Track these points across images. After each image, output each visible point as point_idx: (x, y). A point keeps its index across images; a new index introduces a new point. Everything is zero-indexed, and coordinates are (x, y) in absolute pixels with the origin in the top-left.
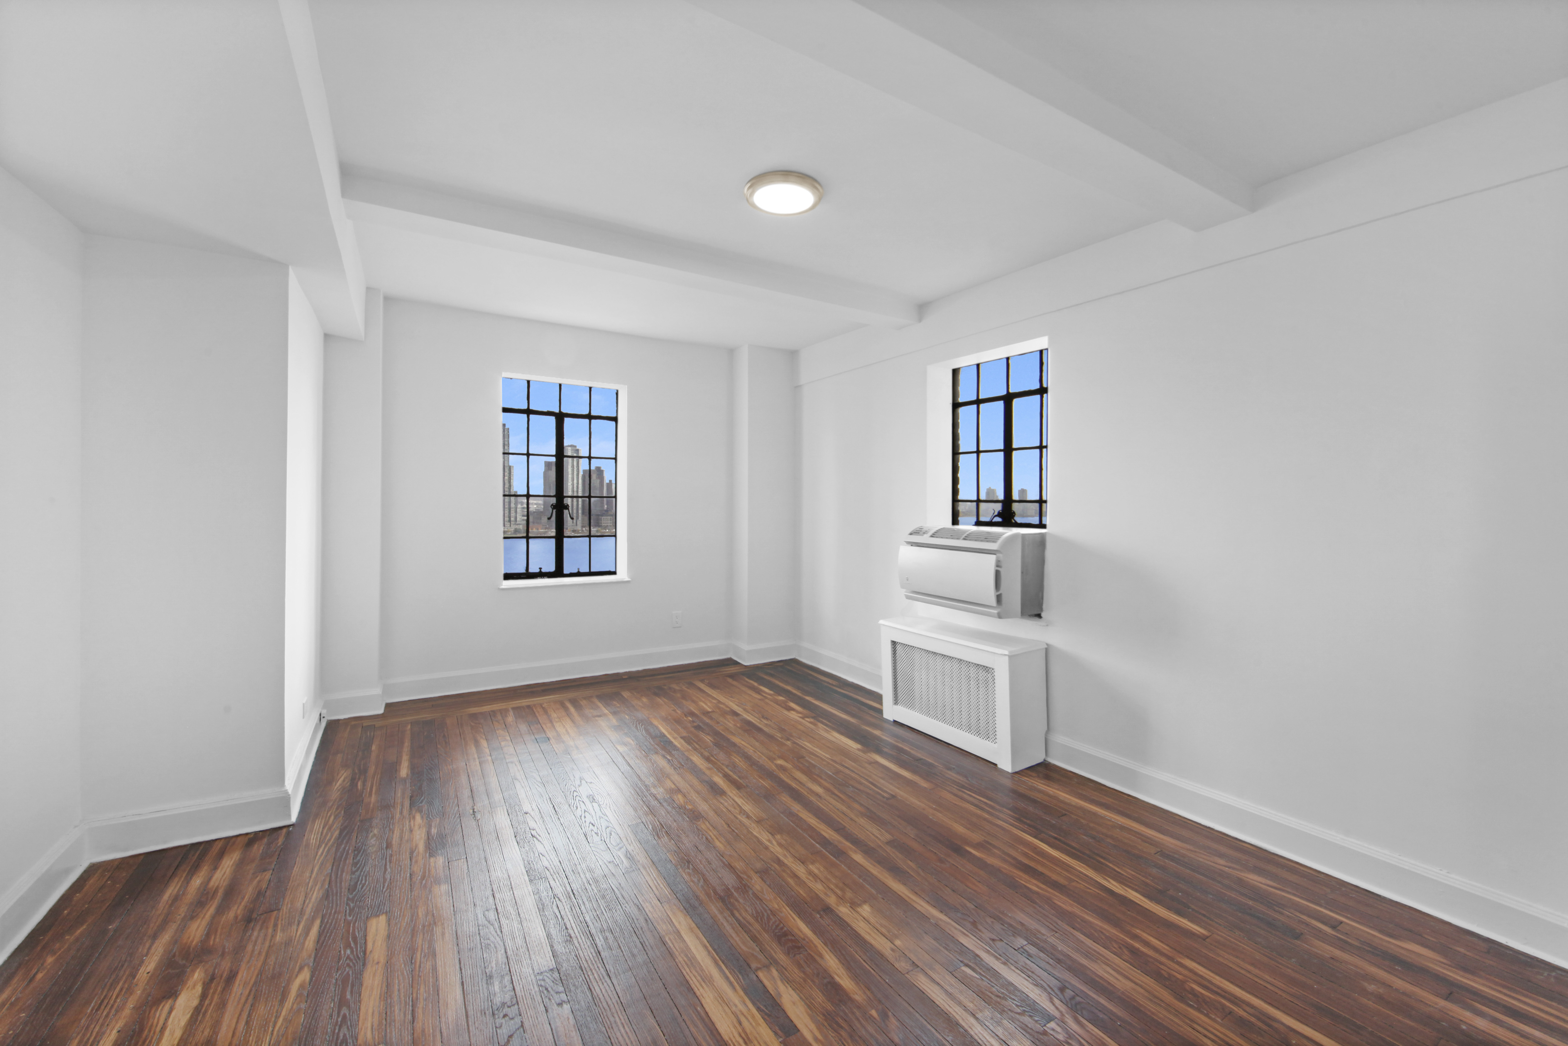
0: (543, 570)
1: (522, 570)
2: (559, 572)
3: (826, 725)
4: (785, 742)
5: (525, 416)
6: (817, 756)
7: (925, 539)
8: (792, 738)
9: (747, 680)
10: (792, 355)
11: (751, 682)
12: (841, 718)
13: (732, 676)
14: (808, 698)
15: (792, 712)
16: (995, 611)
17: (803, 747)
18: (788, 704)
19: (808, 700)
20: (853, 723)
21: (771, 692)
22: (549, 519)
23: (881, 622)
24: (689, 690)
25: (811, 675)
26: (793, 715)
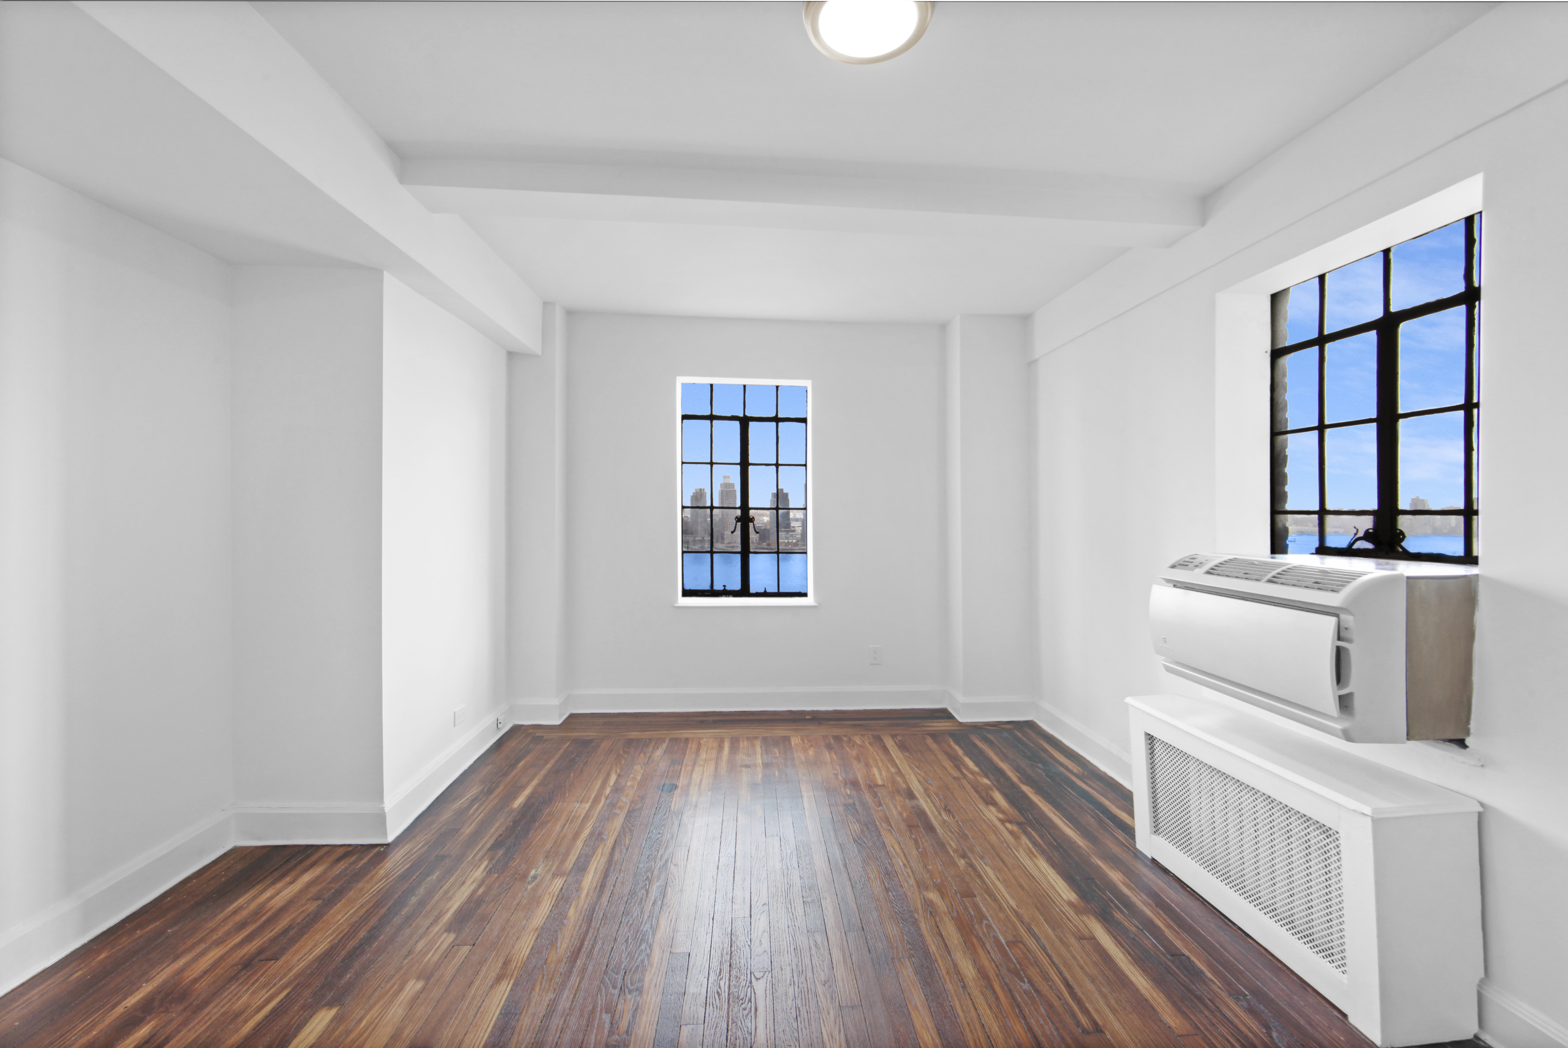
0: (728, 588)
1: (706, 586)
2: (744, 591)
3: (1035, 843)
4: (956, 859)
5: (709, 421)
6: (995, 900)
7: (1197, 577)
8: (970, 855)
9: (952, 744)
10: (1025, 319)
11: (957, 748)
12: (1063, 834)
13: (934, 736)
14: (1025, 789)
15: (992, 809)
16: (1338, 726)
17: (980, 876)
18: (991, 792)
19: (1023, 793)
20: (1079, 846)
21: (976, 769)
22: (732, 532)
23: (1129, 700)
24: (870, 748)
25: (1045, 751)
26: (991, 814)
